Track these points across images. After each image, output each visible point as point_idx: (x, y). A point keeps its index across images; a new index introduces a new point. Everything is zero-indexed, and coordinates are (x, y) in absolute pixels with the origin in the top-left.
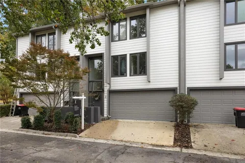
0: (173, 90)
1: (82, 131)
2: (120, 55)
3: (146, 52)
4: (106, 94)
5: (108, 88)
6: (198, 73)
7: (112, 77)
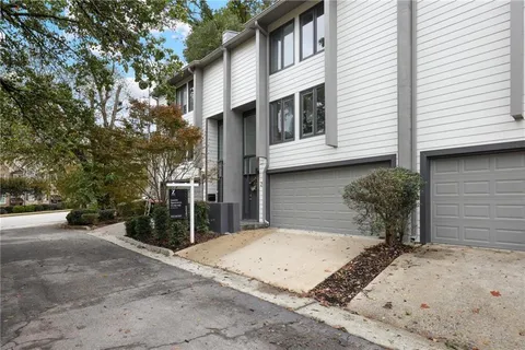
0: (387, 161)
1: (189, 245)
2: (283, 99)
3: (323, 84)
4: (262, 178)
5: (264, 166)
6: (446, 112)
7: (271, 144)
